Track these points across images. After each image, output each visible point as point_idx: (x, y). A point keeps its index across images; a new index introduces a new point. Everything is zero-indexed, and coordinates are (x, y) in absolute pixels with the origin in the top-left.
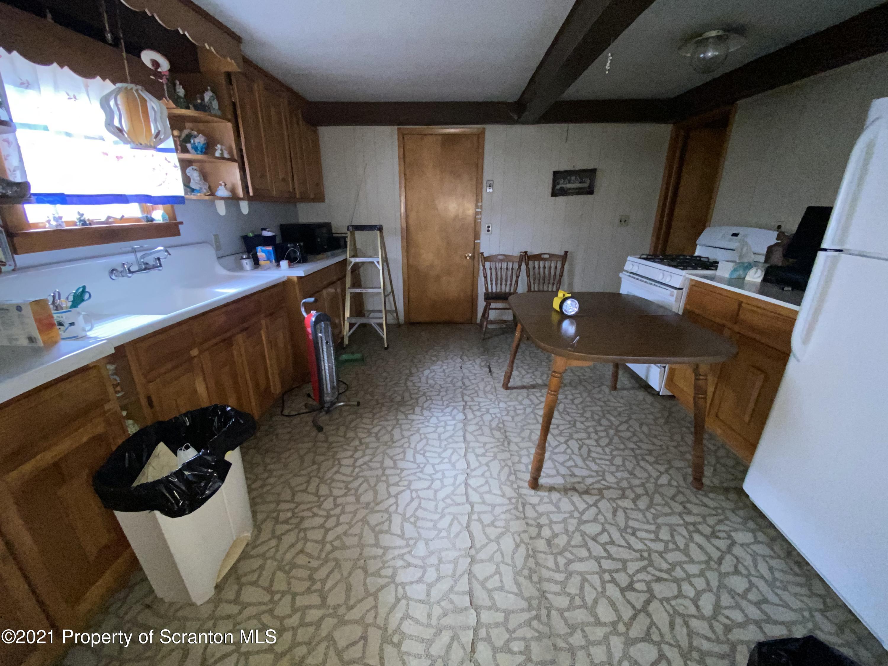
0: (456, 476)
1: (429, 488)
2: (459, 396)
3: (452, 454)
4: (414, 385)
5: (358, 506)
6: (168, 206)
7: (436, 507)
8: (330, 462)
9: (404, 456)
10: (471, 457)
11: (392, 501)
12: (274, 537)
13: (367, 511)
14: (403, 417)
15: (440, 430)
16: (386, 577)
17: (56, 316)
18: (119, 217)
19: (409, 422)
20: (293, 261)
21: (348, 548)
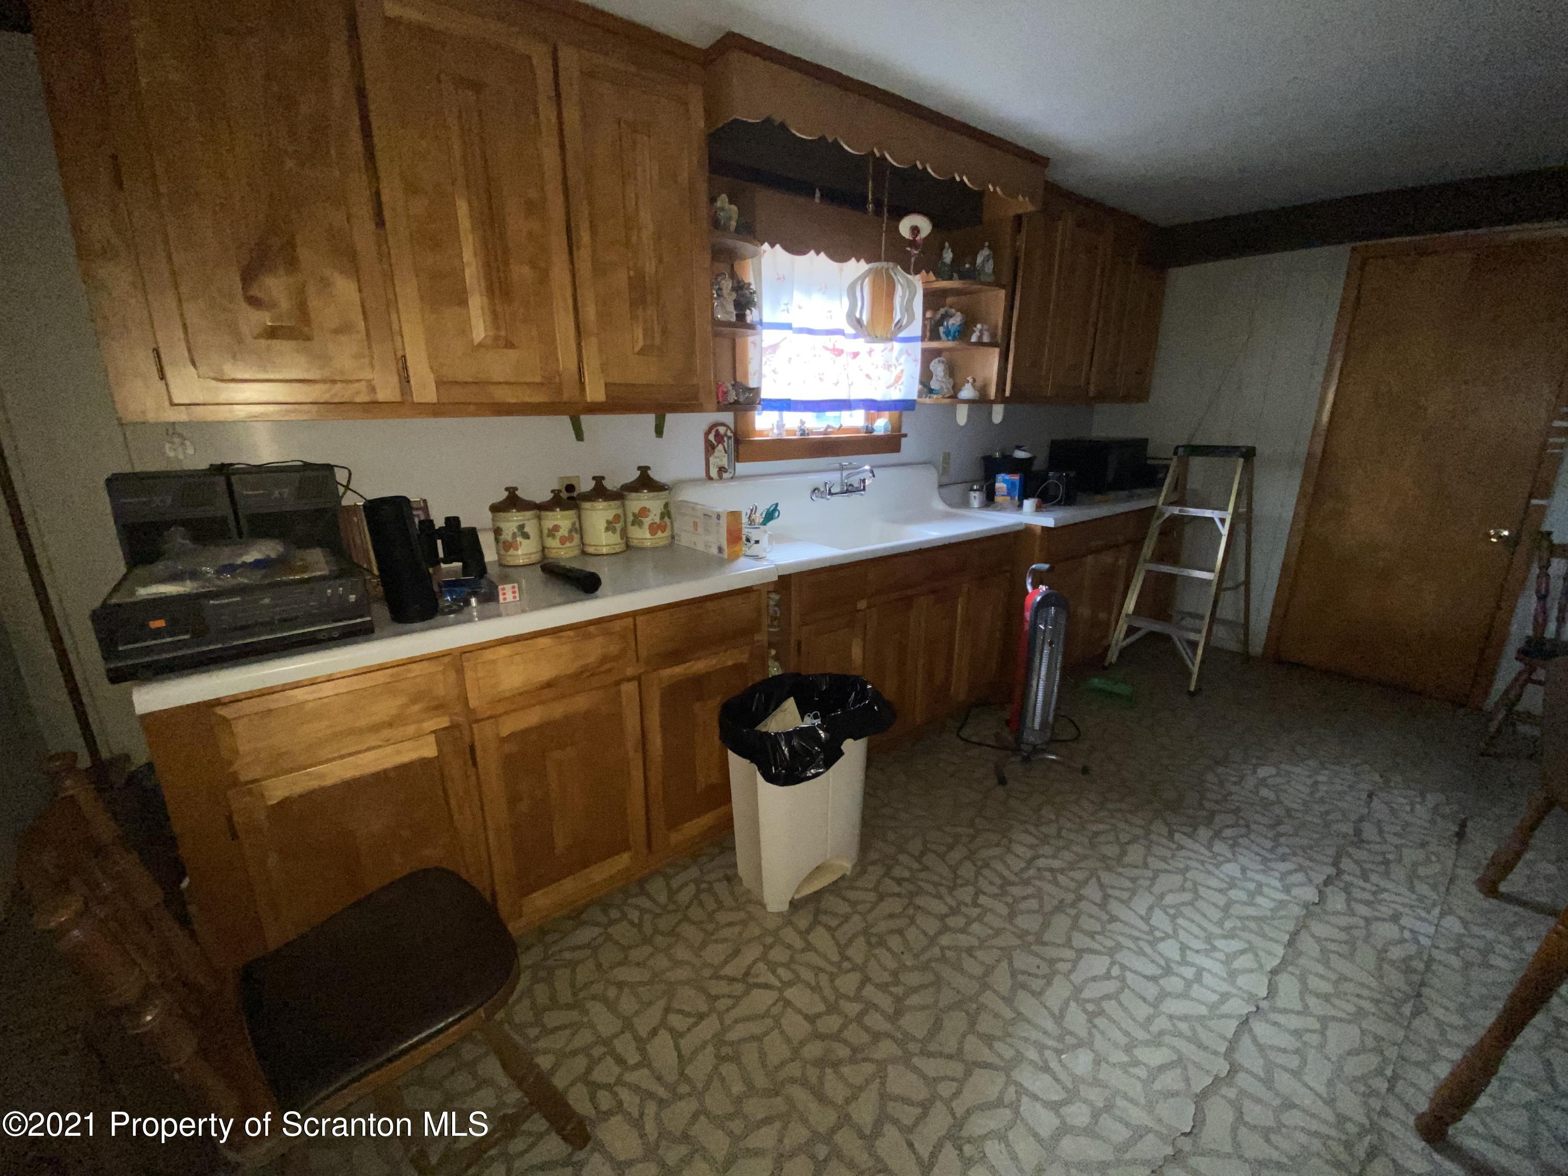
0: (1225, 997)
1: (1153, 979)
2: (1331, 851)
3: (1243, 952)
4: (1221, 784)
5: (1008, 926)
6: (896, 413)
7: (1149, 1020)
8: (994, 838)
9: (1130, 898)
10: (1288, 985)
11: (1069, 954)
12: (875, 889)
13: (1018, 942)
14: (1164, 830)
15: (1237, 894)
16: (1000, 1056)
17: (746, 531)
18: (837, 426)
19: (1174, 846)
20: (1046, 501)
21: (962, 971)
